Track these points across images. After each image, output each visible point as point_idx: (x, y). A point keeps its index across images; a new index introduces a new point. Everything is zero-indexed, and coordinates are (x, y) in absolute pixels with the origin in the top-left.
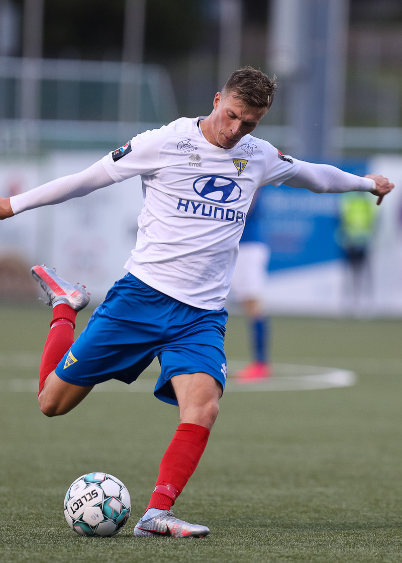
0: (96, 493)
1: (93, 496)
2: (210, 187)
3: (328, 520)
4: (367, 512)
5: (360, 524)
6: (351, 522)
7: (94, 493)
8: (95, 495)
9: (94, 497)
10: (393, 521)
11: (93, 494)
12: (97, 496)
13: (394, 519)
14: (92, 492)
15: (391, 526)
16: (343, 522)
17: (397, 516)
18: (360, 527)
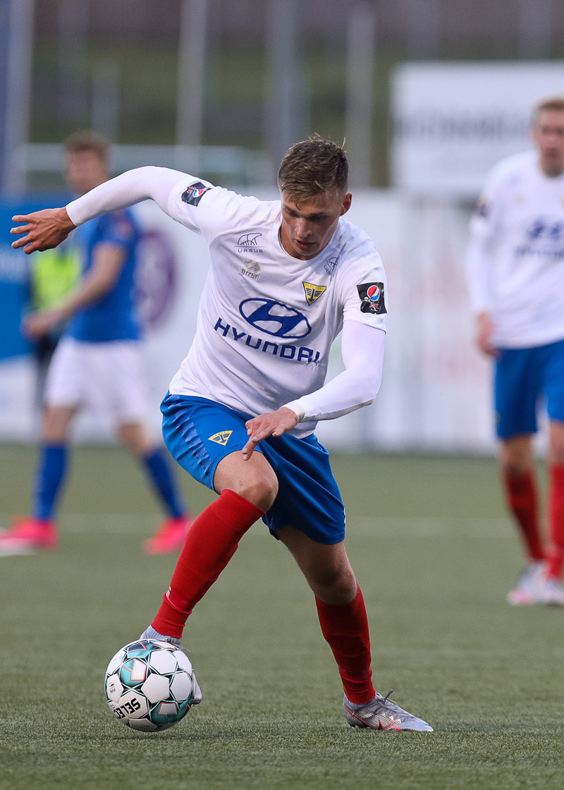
0: (137, 703)
1: (134, 708)
2: (262, 314)
3: (6, 770)
4: (69, 757)
5: (58, 776)
6: (45, 772)
7: (134, 703)
8: (137, 706)
9: (137, 709)
10: (110, 770)
11: (134, 705)
12: (139, 707)
13: (112, 768)
14: (132, 701)
15: (107, 779)
16: (31, 772)
17: (117, 763)
18: (58, 781)
